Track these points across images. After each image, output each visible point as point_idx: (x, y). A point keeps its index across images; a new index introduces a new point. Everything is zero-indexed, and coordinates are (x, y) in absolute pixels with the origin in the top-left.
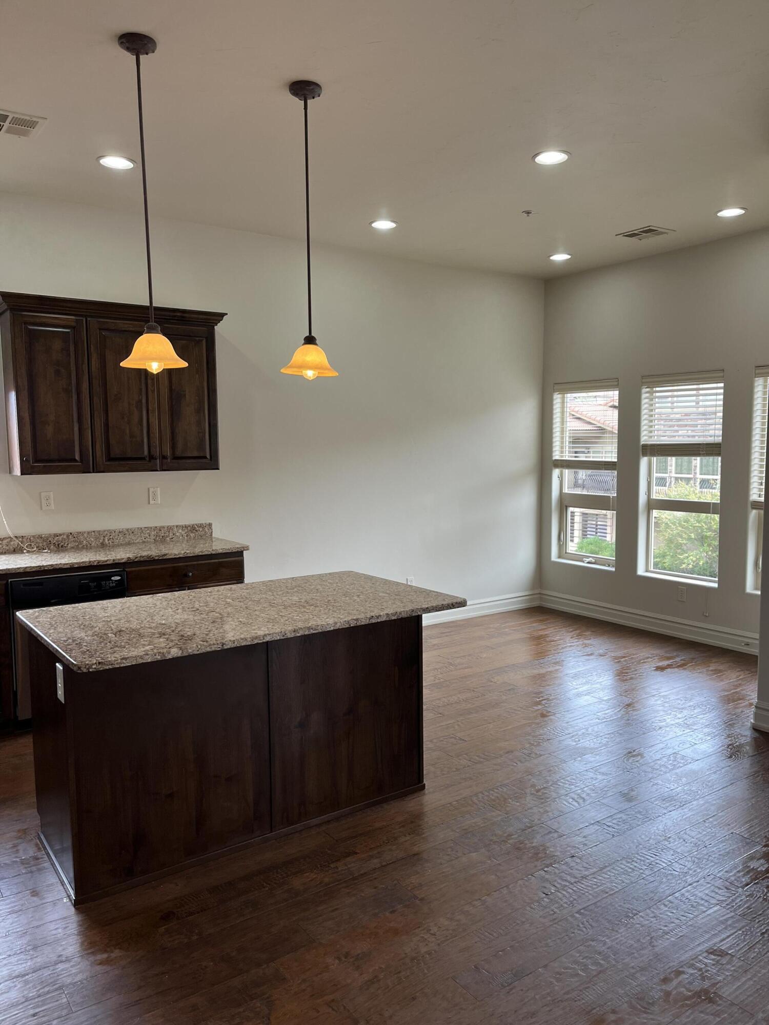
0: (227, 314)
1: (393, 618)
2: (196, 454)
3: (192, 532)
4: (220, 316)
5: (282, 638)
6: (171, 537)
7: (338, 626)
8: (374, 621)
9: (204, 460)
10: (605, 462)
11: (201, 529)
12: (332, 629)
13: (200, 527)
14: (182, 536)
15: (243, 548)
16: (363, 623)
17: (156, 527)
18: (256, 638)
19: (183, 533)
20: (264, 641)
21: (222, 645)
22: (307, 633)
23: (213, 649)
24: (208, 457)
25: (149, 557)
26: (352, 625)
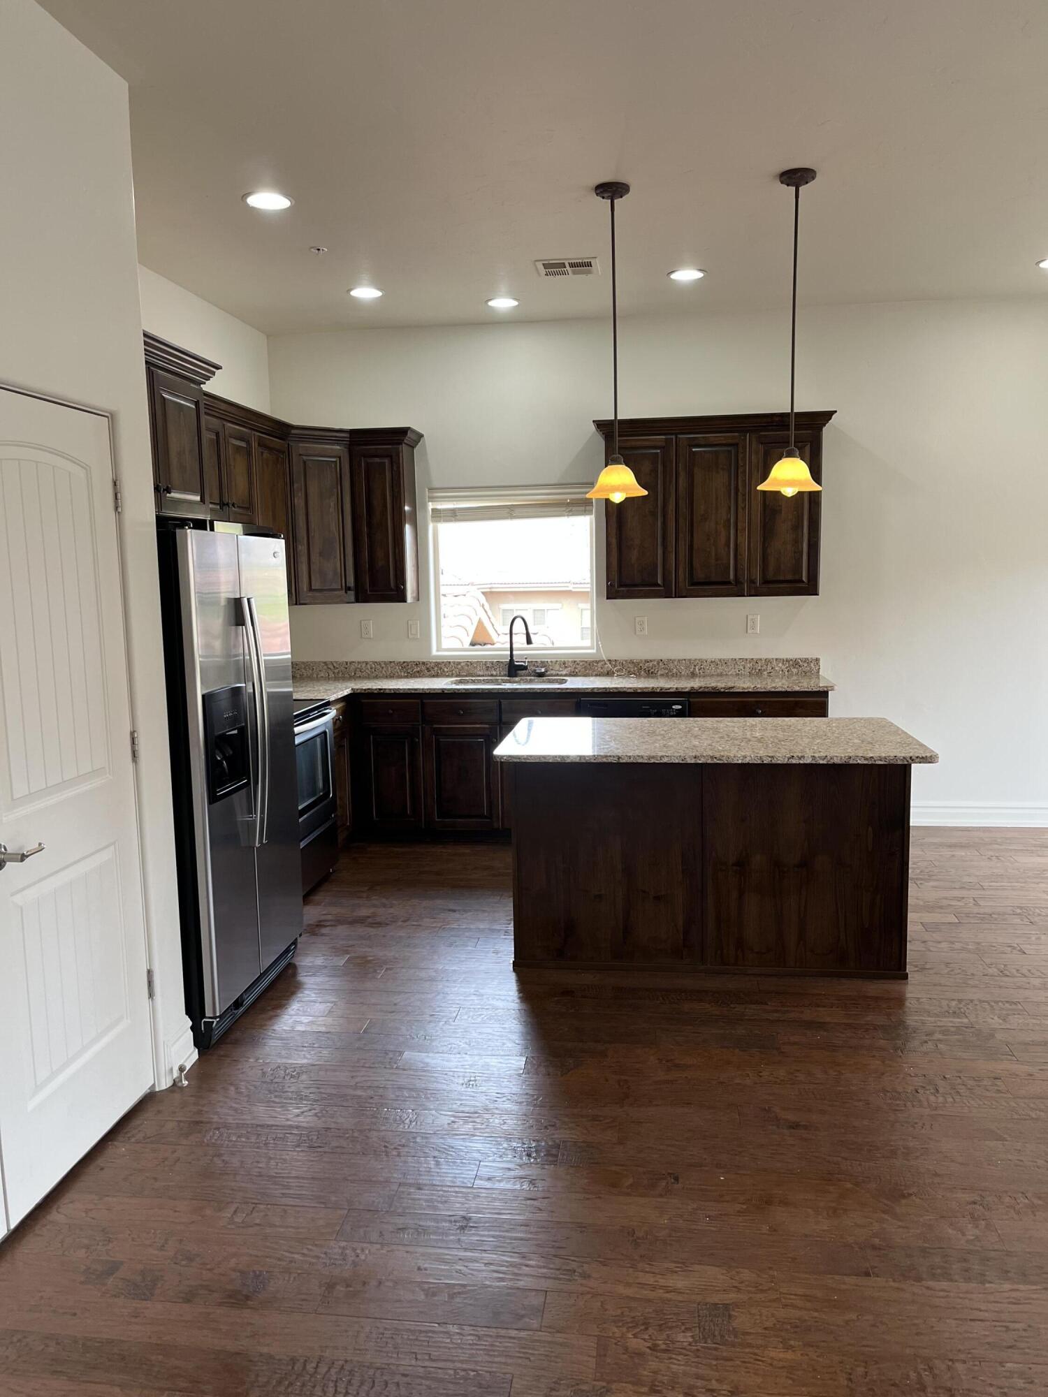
0: (836, 412)
2: (789, 577)
3: (794, 668)
4: (827, 416)
5: (681, 762)
6: (769, 671)
7: (747, 760)
8: (794, 762)
9: (801, 585)
11: (806, 665)
12: (740, 762)
13: (805, 661)
14: (782, 671)
15: (827, 687)
16: (779, 762)
17: (752, 659)
18: (653, 757)
19: (783, 667)
20: (661, 761)
21: (619, 759)
22: (709, 761)
23: (610, 761)
24: (804, 579)
25: (714, 688)
26: (765, 762)
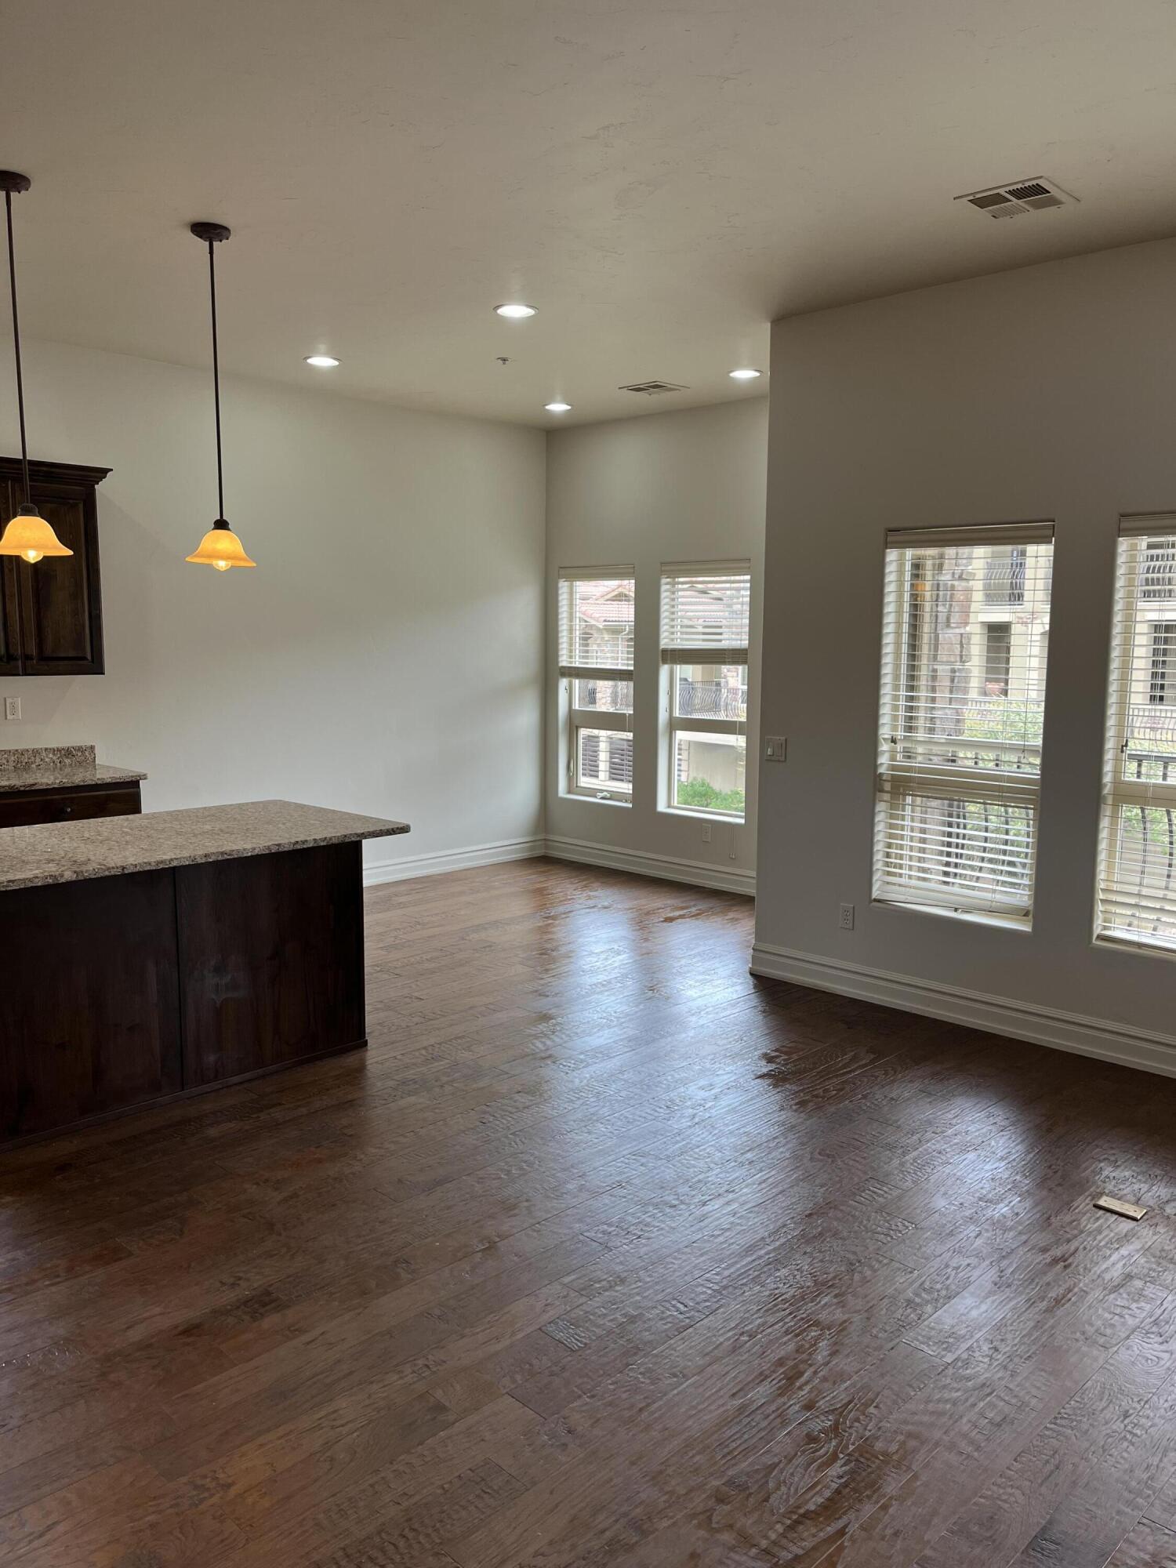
0: (112, 470)
1: (322, 844)
2: (71, 654)
3: (67, 758)
4: (102, 473)
5: (191, 863)
6: (37, 764)
7: (256, 852)
8: (299, 847)
9: (85, 662)
10: (620, 670)
11: (80, 754)
12: (249, 854)
13: (79, 750)
14: (54, 762)
15: (139, 776)
16: (286, 849)
17: (17, 750)
18: (162, 862)
19: (55, 758)
20: (171, 865)
21: (123, 870)
22: (220, 858)
23: (113, 873)
24: (89, 658)
26: (273, 851)
